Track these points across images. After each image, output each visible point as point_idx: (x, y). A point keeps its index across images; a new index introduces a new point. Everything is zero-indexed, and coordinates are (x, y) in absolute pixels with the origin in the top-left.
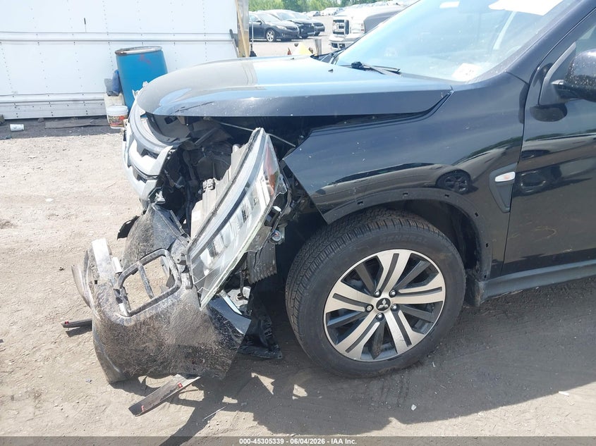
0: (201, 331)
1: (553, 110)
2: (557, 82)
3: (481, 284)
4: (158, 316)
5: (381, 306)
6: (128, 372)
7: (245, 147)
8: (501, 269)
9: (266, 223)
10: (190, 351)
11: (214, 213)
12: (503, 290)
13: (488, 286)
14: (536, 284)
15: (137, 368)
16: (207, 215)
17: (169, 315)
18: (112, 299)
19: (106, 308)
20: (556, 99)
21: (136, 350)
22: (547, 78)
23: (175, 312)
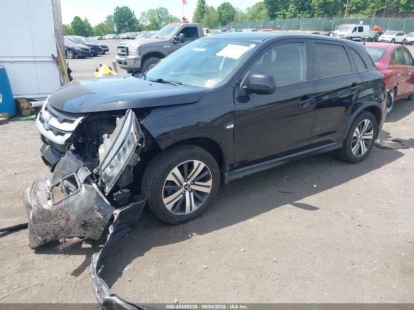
0: (89, 212)
1: (244, 98)
2: (244, 87)
3: (226, 174)
4: (68, 204)
5: (186, 187)
6: (46, 239)
7: (124, 117)
8: (233, 168)
9: (135, 152)
10: (83, 223)
11: (112, 148)
12: (235, 177)
13: (229, 175)
14: (249, 173)
15: (52, 235)
16: (108, 149)
17: (74, 204)
18: (46, 198)
19: (41, 202)
20: (244, 94)
21: (54, 225)
22: (241, 85)
23: (78, 202)
